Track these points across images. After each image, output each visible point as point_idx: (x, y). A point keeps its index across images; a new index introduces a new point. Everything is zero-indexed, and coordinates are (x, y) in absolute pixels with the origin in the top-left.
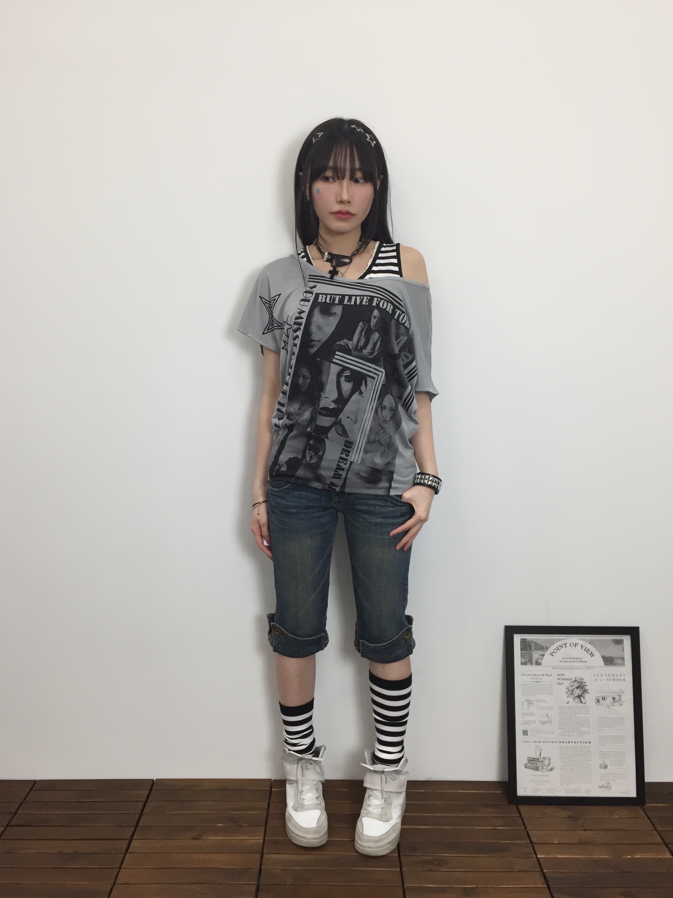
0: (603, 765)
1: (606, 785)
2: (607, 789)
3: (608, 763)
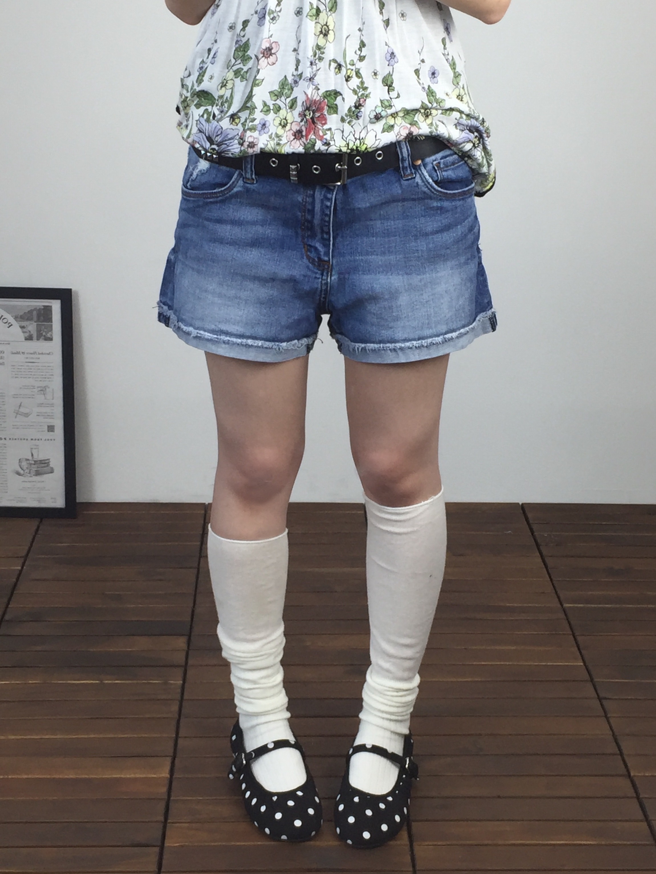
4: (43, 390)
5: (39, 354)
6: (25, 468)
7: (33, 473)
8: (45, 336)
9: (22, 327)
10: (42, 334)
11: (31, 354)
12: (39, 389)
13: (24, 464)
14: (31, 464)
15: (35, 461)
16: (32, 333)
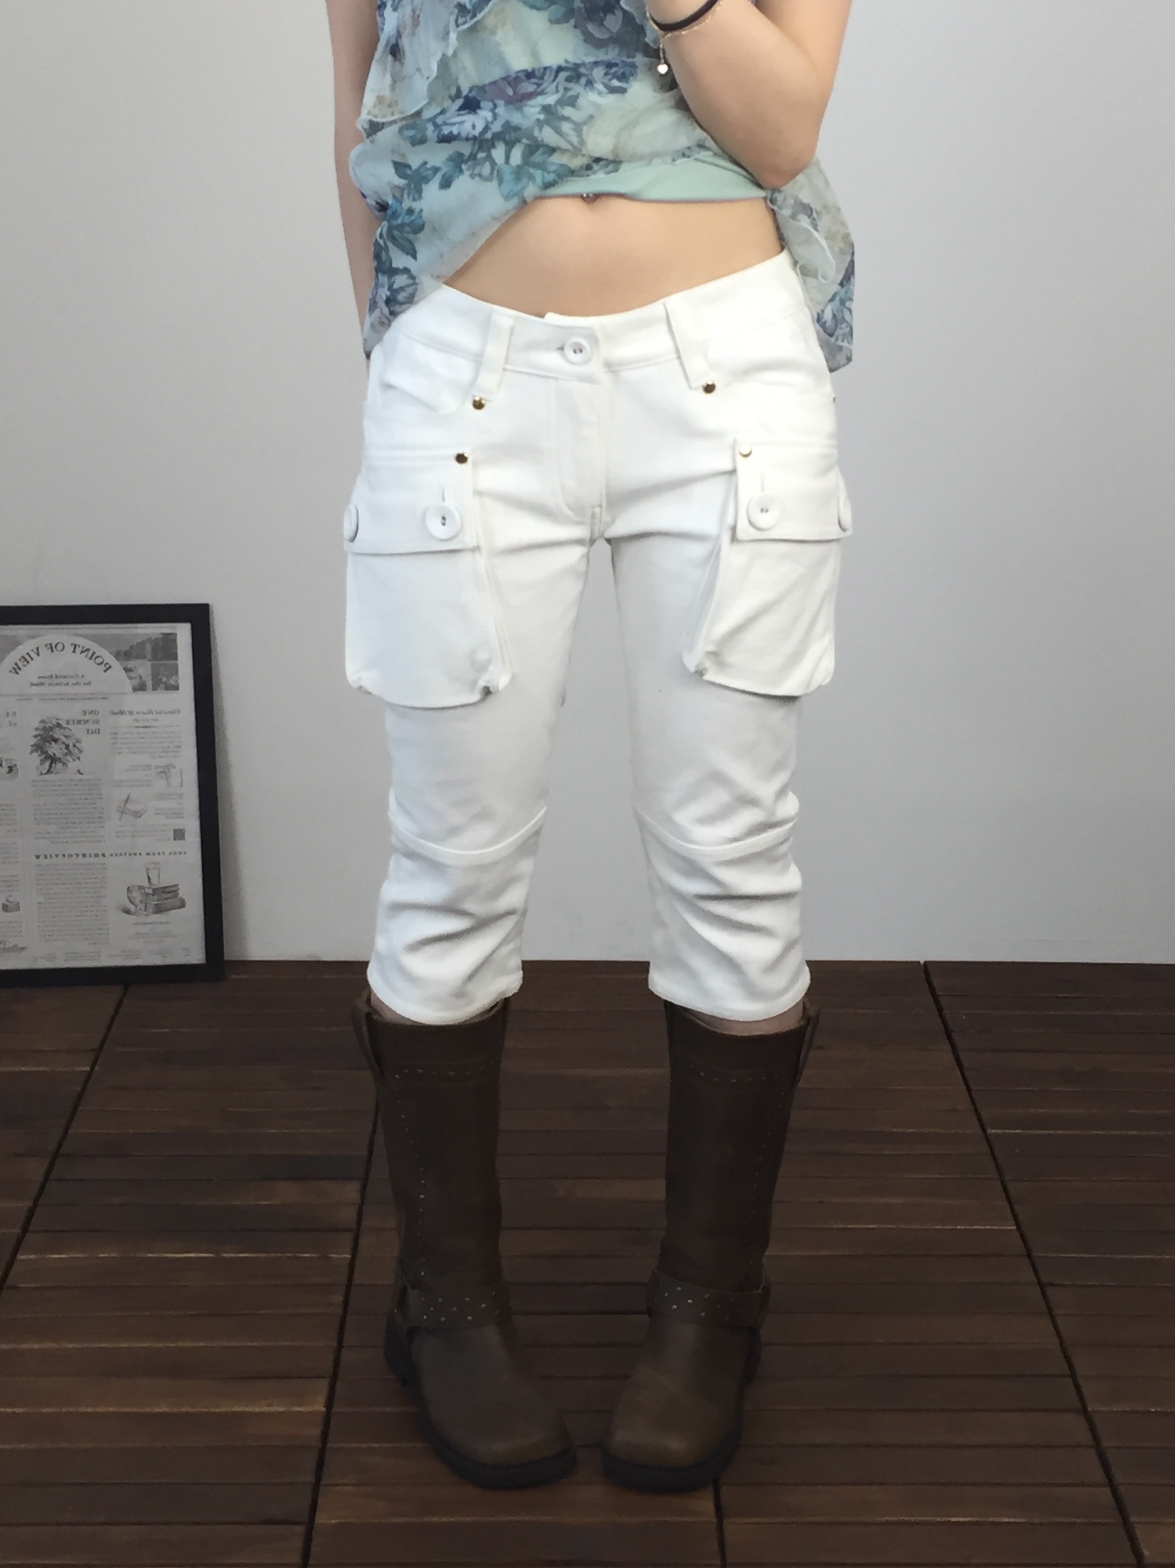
4: (165, 772)
5: (157, 713)
6: (137, 901)
7: (150, 910)
8: (165, 683)
9: (127, 670)
10: (161, 679)
11: (144, 713)
12: (160, 770)
13: (137, 896)
14: (147, 894)
15: (154, 890)
16: (144, 678)
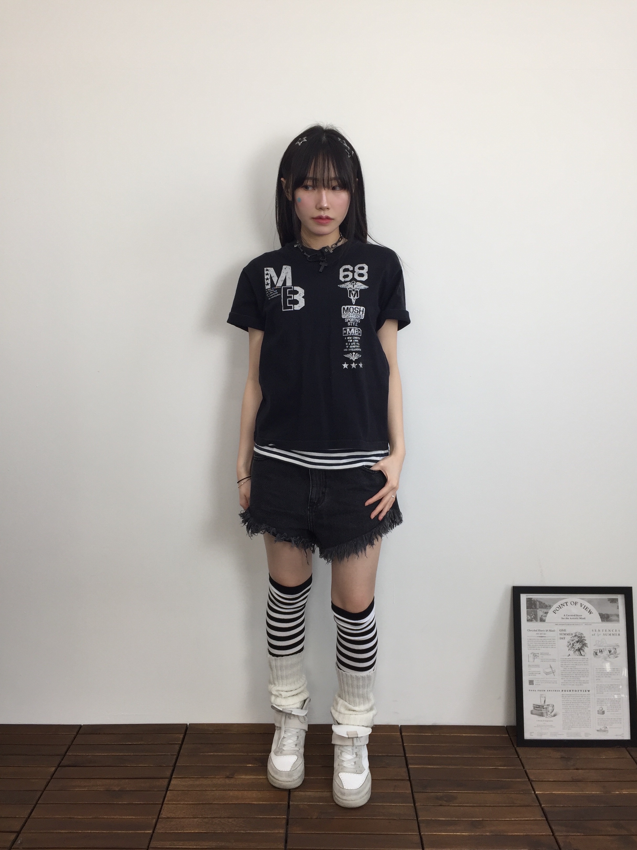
0: (600, 711)
1: (603, 729)
2: (605, 732)
3: (605, 709)
4: (535, 656)
